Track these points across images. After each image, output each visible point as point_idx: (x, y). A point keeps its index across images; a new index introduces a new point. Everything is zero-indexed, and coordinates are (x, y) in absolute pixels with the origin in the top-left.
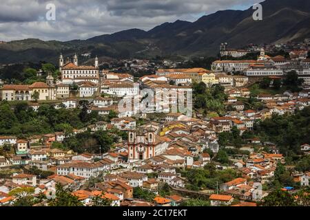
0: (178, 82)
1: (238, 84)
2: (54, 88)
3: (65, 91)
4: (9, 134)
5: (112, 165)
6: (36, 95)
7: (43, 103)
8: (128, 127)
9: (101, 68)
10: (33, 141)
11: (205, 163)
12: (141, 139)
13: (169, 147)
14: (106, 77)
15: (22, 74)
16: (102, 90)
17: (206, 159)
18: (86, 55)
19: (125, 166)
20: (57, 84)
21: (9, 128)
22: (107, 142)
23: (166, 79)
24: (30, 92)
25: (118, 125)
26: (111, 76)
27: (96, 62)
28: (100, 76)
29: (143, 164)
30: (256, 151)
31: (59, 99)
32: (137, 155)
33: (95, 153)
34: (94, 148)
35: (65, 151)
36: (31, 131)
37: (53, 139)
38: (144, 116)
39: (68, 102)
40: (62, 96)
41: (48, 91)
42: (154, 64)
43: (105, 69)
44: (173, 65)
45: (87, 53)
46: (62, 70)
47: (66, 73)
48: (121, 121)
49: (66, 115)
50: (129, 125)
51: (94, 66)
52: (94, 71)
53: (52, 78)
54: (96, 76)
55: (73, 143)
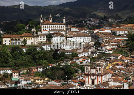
0: (118, 33)
2: (36, 37)
3: (44, 39)
4: (8, 67)
6: (25, 42)
7: (29, 47)
8: (85, 63)
9: (67, 24)
10: (22, 72)
12: (93, 71)
13: (112, 76)
14: (70, 30)
15: (15, 27)
16: (68, 39)
20: (39, 34)
21: (7, 63)
22: (71, 73)
23: (110, 32)
24: (21, 39)
25: (78, 62)
26: (74, 29)
27: (64, 20)
28: (67, 29)
29: (95, 88)
31: (39, 44)
32: (90, 82)
33: (63, 80)
34: (62, 77)
35: (43, 78)
36: (22, 65)
37: (36, 70)
38: (95, 56)
39: (46, 46)
40: (42, 42)
41: (32, 38)
42: (102, 21)
43: (70, 25)
44: (115, 22)
45: (58, 14)
46: (42, 25)
47: (44, 27)
48: (80, 59)
49: (44, 55)
50: (86, 62)
51: (63, 23)
52: (63, 26)
53: (35, 30)
54: (64, 29)
55: (49, 73)
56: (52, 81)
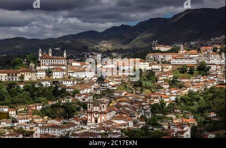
1: (165, 70)
2: (35, 72)
3: (42, 75)
4: (5, 104)
5: (76, 127)
6: (22, 77)
7: (27, 83)
8: (87, 100)
9: (68, 58)
10: (20, 110)
11: (141, 126)
12: (96, 109)
13: (116, 114)
14: (72, 65)
15: (12, 62)
16: (69, 74)
17: (142, 123)
18: (57, 49)
19: (85, 127)
20: (37, 69)
21: (3, 100)
22: (73, 111)
24: (18, 75)
25: (80, 99)
26: (74, 64)
27: (65, 54)
28: (68, 64)
29: (98, 126)
30: (177, 117)
31: (38, 80)
32: (93, 120)
33: (64, 118)
34: (63, 115)
35: (42, 117)
36: (19, 103)
37: (34, 108)
38: (98, 92)
39: (45, 82)
40: (41, 78)
41: (31, 74)
43: (71, 59)
46: (41, 59)
47: (44, 61)
48: (83, 96)
49: (43, 91)
51: (63, 57)
52: (63, 60)
53: (33, 65)
54: (64, 64)
55: (48, 111)
56: (51, 120)
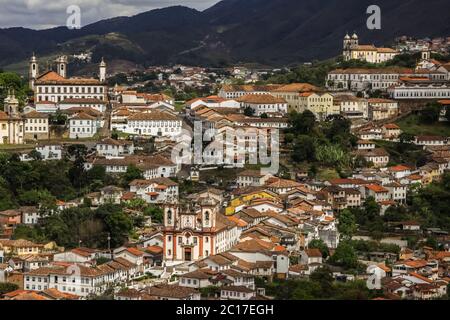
0: (261, 109)
1: (378, 116)
2: (19, 120)
3: (40, 127)
5: (132, 272)
8: (163, 197)
9: (110, 83)
11: (312, 269)
12: (188, 221)
13: (243, 236)
14: (121, 100)
16: (112, 126)
17: (315, 260)
18: (83, 56)
19: (156, 273)
20: (26, 112)
22: (123, 227)
23: (238, 105)
25: (144, 193)
26: (130, 99)
27: (103, 71)
28: (110, 97)
29: (193, 269)
30: (411, 246)
31: (28, 141)
32: (180, 253)
33: (99, 247)
34: (96, 239)
35: (40, 243)
37: (17, 219)
38: (194, 176)
39: (47, 147)
40: (36, 136)
41: (7, 125)
42: (214, 75)
43: (119, 84)
44: (252, 77)
45: (84, 53)
46: (36, 84)
47: (43, 91)
48: (151, 187)
49: (43, 173)
50: (166, 194)
51: (99, 78)
52: (98, 88)
53: (15, 101)
54: (101, 98)
55: (56, 228)
56: (65, 251)
